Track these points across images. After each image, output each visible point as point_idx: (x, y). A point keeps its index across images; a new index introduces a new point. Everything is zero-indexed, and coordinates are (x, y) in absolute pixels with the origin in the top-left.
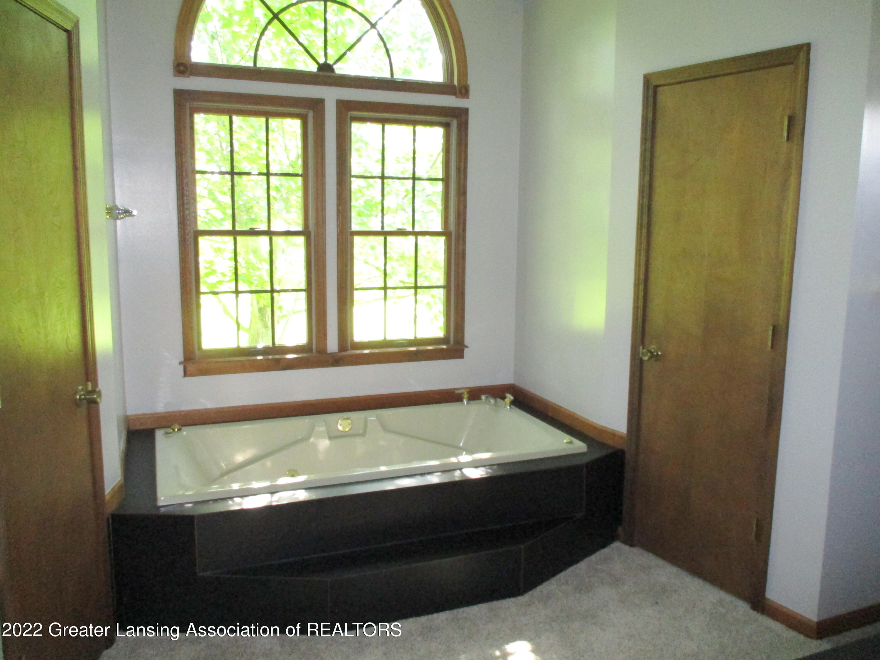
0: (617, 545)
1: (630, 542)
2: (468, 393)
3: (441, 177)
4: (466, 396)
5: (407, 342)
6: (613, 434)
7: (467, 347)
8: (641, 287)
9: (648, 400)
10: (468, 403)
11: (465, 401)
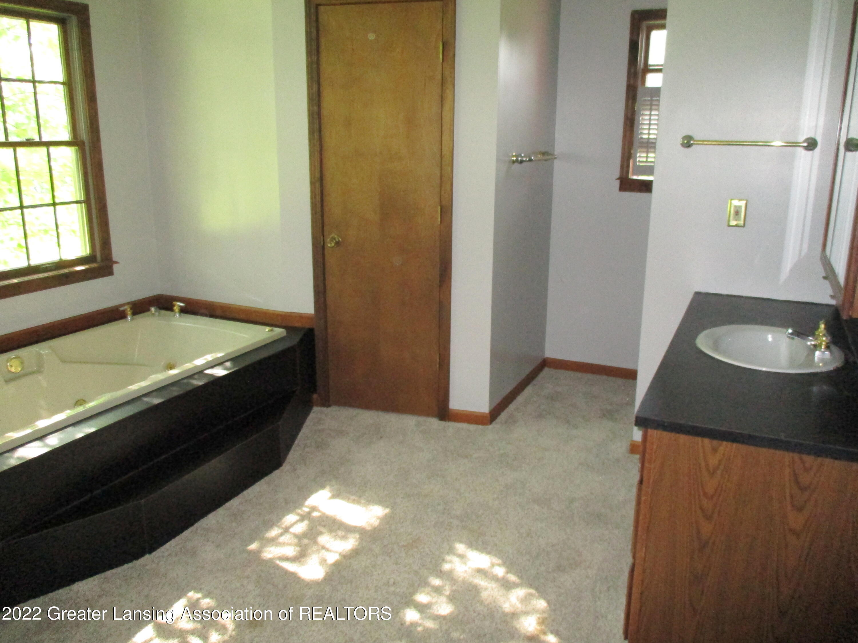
0: (316, 409)
1: (326, 403)
2: (131, 309)
3: (61, 81)
4: (129, 312)
5: (54, 265)
6: (301, 317)
7: (117, 263)
8: (318, 185)
9: (332, 281)
10: (132, 319)
11: (129, 318)
